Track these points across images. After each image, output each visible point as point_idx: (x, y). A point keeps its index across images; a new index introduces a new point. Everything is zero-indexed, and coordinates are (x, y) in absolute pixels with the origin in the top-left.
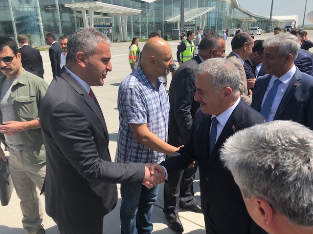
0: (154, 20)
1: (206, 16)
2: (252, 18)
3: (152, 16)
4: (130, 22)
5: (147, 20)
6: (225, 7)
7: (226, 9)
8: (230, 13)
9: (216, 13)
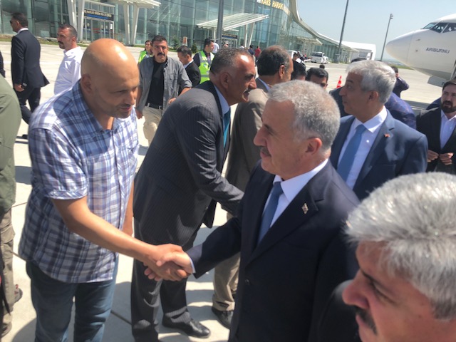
0: (178, 20)
1: (254, 26)
2: (317, 40)
3: (177, 14)
4: (143, 18)
5: (169, 18)
6: (281, 19)
7: (282, 21)
8: (288, 27)
9: (269, 24)
